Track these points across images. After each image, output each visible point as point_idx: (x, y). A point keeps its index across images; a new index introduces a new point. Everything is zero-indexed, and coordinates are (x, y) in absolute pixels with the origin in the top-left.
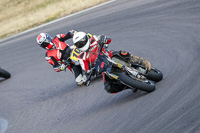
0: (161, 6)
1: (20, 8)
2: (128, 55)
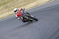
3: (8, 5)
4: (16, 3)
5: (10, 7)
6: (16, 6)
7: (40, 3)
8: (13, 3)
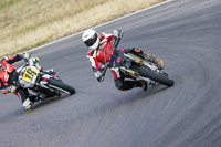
0: (163, 27)
1: (8, 30)
2: (141, 52)
3: (12, 13)
4: (44, 6)
5: (18, 21)
6: (41, 17)
7: (133, 6)
8: (32, 7)
